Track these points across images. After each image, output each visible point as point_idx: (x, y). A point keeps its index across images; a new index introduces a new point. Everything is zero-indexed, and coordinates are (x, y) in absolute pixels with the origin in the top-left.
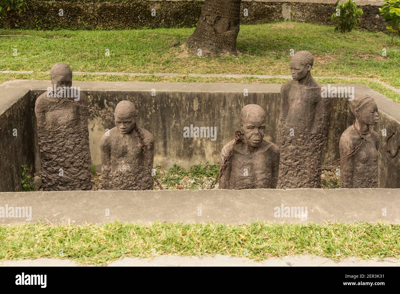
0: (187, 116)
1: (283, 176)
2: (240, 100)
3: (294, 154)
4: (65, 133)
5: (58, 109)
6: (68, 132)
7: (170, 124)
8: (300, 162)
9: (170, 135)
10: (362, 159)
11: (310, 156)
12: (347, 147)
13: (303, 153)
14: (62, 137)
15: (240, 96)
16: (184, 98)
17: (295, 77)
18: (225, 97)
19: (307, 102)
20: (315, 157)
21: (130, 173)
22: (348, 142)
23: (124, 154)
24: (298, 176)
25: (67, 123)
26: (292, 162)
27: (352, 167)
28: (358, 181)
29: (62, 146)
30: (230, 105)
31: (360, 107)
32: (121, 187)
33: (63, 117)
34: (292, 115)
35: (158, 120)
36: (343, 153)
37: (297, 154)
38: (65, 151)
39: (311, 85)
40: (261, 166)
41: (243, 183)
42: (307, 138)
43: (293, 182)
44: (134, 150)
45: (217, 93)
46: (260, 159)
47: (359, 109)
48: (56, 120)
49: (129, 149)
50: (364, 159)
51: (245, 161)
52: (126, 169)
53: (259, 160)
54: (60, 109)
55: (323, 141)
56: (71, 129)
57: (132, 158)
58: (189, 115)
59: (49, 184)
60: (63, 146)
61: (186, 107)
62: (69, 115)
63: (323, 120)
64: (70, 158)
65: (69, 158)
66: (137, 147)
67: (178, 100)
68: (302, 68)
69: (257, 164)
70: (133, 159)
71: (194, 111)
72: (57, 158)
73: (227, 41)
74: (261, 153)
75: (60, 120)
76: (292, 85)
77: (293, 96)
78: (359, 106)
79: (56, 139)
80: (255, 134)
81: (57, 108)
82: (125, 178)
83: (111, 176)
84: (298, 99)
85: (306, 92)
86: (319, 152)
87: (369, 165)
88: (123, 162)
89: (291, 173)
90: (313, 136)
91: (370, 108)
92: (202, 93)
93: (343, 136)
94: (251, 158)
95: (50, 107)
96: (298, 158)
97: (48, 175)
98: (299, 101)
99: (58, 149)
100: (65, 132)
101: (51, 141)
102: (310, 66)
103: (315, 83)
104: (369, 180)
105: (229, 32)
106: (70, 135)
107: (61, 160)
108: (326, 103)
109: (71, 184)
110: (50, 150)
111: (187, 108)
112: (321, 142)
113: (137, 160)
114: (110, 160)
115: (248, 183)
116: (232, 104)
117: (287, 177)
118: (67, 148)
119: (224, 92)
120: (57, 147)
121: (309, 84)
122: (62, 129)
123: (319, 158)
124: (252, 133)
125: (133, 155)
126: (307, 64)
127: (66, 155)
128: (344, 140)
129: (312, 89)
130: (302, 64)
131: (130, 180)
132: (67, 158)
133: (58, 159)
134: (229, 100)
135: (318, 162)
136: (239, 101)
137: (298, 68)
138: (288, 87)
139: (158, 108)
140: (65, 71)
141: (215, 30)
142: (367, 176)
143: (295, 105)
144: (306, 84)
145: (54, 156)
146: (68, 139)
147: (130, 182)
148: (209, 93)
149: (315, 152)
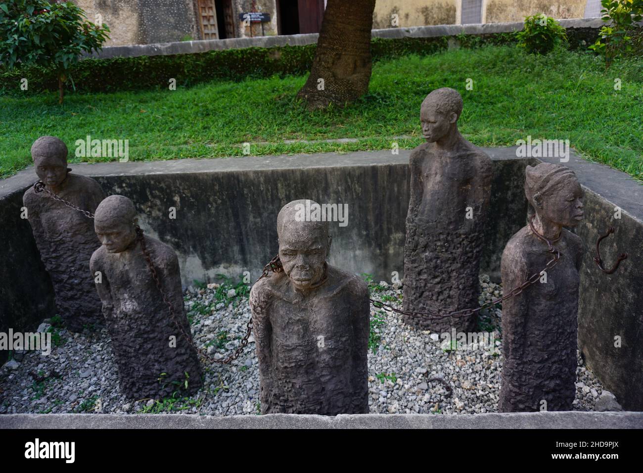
0: (271, 207)
1: (416, 299)
2: (350, 178)
3: (432, 266)
4: (71, 243)
5: (55, 208)
6: (76, 242)
7: (246, 220)
8: (441, 279)
9: (248, 235)
10: (546, 292)
11: (457, 270)
12: (516, 271)
13: (447, 265)
14: (69, 249)
15: (350, 173)
16: (262, 179)
17: (428, 137)
18: (326, 174)
19: (451, 178)
20: (468, 271)
21: (140, 313)
22: (517, 261)
23: (125, 283)
24: (439, 301)
25: (71, 228)
26: (430, 278)
27: (524, 306)
28: (536, 333)
29: (72, 262)
30: (335, 187)
31: (544, 190)
32: (131, 335)
33: (64, 221)
34: (428, 201)
35: (227, 214)
36: (507, 281)
37: (436, 267)
38: (79, 270)
39: (458, 150)
40: (325, 325)
41: (290, 358)
42: (452, 241)
43: (431, 309)
44: (140, 277)
45: (313, 169)
46: (323, 311)
47: (543, 194)
48: (53, 225)
49: (131, 275)
50: (550, 292)
51: (291, 315)
52: (132, 308)
53: (320, 313)
54: (59, 207)
55: (480, 244)
56: (80, 236)
57: (139, 291)
58: (273, 206)
59: (67, 314)
60: (74, 261)
61: (267, 193)
62: (72, 217)
63: (480, 209)
64: (89, 279)
65: (87, 278)
66: (145, 272)
67: (253, 184)
68: (440, 118)
69: (315, 322)
70: (142, 292)
71: (279, 199)
72: (69, 279)
73: (352, 90)
74: (325, 299)
75: (60, 225)
76: (427, 150)
77: (428, 170)
78: (541, 188)
79: (62, 252)
80: (297, 267)
81: (54, 206)
82: (133, 321)
83: (115, 316)
84: (436, 174)
85: (450, 162)
86: (474, 263)
87: (559, 303)
88: (126, 296)
89: (428, 296)
90: (463, 236)
91: (565, 193)
92: (289, 170)
93: (509, 249)
94: (304, 310)
95: (43, 205)
96: (438, 272)
97: (63, 303)
98: (438, 178)
99: (68, 266)
100: (71, 241)
101: (54, 255)
102: (456, 115)
103: (466, 147)
104: (560, 331)
105: (355, 76)
106: (82, 246)
107: (76, 281)
108: (486, 180)
109: (97, 314)
110: (56, 268)
111: (269, 194)
112: (478, 246)
113: (149, 292)
114: (110, 292)
115: (298, 357)
116: (338, 185)
117: (422, 301)
118: (81, 265)
119: (323, 167)
120: (66, 264)
121: (455, 147)
122: (66, 238)
123: (474, 273)
124: (292, 263)
125: (139, 285)
126: (449, 112)
127: (82, 274)
128: (510, 257)
129: (460, 157)
130: (441, 113)
131: (142, 324)
132: (83, 279)
133: (71, 281)
134: (333, 180)
135: (471, 279)
136: (349, 180)
137: (432, 119)
138: (421, 155)
139: (224, 197)
140: (48, 150)
141: (334, 76)
142: (554, 324)
143: (431, 186)
144: (451, 148)
145: (65, 276)
146: (79, 252)
147: (143, 327)
148: (300, 170)
149: (468, 262)
